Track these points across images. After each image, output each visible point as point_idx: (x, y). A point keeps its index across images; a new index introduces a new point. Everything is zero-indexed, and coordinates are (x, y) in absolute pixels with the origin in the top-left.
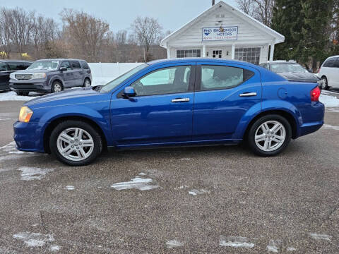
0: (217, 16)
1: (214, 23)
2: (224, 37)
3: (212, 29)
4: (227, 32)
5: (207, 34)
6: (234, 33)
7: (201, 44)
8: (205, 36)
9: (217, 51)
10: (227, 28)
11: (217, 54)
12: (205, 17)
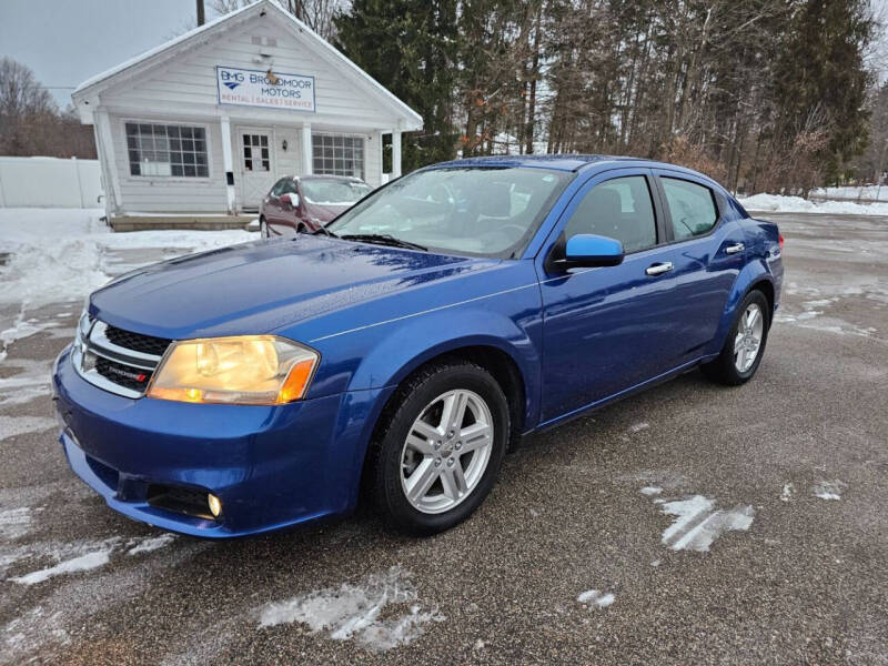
0: (257, 41)
1: (248, 58)
2: (281, 101)
3: (247, 75)
4: (287, 87)
5: (233, 86)
6: (307, 94)
7: (213, 113)
8: (225, 90)
9: (255, 138)
10: (288, 78)
11: (256, 144)
12: (220, 36)
